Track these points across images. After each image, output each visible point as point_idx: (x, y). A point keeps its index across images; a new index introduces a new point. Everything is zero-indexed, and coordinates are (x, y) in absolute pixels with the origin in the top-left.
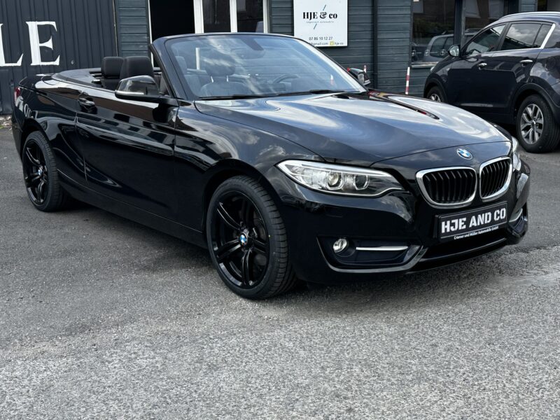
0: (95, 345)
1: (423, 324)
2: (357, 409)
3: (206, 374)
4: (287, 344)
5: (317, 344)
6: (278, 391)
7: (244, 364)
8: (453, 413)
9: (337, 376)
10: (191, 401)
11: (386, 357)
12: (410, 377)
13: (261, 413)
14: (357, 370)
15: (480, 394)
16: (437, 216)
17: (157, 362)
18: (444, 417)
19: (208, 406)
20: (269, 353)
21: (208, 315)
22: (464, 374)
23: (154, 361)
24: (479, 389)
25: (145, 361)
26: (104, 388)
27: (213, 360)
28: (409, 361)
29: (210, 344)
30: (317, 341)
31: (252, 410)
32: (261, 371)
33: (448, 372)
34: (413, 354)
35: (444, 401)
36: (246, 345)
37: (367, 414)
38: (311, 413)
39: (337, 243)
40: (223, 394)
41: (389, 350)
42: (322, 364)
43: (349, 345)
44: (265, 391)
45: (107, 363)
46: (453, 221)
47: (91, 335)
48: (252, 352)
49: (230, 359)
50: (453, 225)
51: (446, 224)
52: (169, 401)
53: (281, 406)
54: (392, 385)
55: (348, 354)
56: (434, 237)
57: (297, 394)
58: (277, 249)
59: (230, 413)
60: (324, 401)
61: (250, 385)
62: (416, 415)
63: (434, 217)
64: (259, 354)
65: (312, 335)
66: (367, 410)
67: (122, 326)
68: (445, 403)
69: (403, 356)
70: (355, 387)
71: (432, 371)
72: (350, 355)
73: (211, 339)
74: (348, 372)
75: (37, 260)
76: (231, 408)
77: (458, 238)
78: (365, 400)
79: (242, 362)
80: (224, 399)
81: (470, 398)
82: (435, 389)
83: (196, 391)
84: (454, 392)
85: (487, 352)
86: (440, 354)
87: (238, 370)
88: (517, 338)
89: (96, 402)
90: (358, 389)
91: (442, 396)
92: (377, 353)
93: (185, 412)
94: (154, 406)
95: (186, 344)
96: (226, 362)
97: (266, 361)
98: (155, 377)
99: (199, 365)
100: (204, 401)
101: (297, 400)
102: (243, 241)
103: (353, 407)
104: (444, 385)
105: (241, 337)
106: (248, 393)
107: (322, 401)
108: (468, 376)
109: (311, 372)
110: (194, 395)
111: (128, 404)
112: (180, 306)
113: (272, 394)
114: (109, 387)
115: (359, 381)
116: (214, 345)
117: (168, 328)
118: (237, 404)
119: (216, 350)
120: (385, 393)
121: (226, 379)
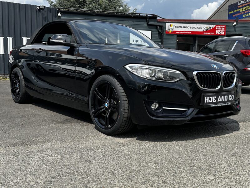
0: (27, 151)
1: (196, 147)
2: (168, 182)
3: (84, 164)
4: (127, 152)
5: (143, 153)
6: (123, 172)
7: (104, 160)
8: (224, 185)
9: (155, 166)
10: (74, 176)
11: (180, 159)
12: (195, 168)
13: (113, 182)
14: (165, 164)
15: (236, 177)
16: (203, 94)
17: (58, 158)
18: (219, 187)
19: (84, 178)
20: (118, 156)
21: (87, 141)
22: (224, 167)
23: (57, 158)
24: (235, 174)
25: (52, 158)
26: (27, 168)
27: (88, 158)
28: (193, 161)
29: (87, 152)
30: (142, 152)
31: (108, 181)
32: (113, 163)
33: (216, 166)
34: (194, 158)
35: (217, 179)
36: (106, 152)
37: (175, 184)
38: (142, 183)
39: (153, 105)
40: (92, 173)
41: (181, 156)
42: (146, 161)
43: (160, 154)
44: (116, 172)
45: (31, 158)
46: (210, 97)
47: (27, 147)
48: (109, 155)
49: (97, 158)
50: (210, 99)
51: (207, 99)
52: (61, 176)
53: (125, 179)
54: (186, 171)
55: (160, 157)
56: (201, 105)
57: (134, 174)
58: (123, 108)
59: (95, 182)
60: (149, 178)
61: (107, 169)
62: (203, 185)
63: (201, 94)
64: (113, 156)
65: (140, 149)
66: (174, 182)
67: (43, 143)
68: (218, 180)
69: (189, 159)
70: (165, 172)
71: (206, 166)
72: (161, 158)
73: (88, 150)
74: (161, 165)
75: (9, 118)
76: (96, 180)
77: (212, 106)
78: (172, 178)
79: (103, 159)
80: (92, 175)
81: (231, 178)
82: (211, 174)
83: (77, 171)
84: (222, 175)
85: (233, 159)
86: (209, 159)
87: (101, 163)
88: (246, 153)
89: (20, 175)
90: (167, 172)
91: (215, 177)
92: (175, 157)
93: (70, 181)
94: (52, 178)
95: (75, 152)
96: (95, 159)
97: (116, 159)
98: (56, 165)
99: (80, 160)
100: (81, 176)
101: (134, 176)
102: (106, 106)
103: (166, 180)
104: (215, 172)
105: (104, 149)
106: (106, 173)
107: (148, 178)
108: (227, 168)
109: (141, 164)
110: (76, 173)
111: (38, 176)
112: (74, 136)
113: (119, 173)
114: (30, 168)
115: (168, 169)
116: (89, 152)
117: (67, 145)
118: (99, 178)
119: (90, 154)
120: (183, 175)
121: (94, 166)
